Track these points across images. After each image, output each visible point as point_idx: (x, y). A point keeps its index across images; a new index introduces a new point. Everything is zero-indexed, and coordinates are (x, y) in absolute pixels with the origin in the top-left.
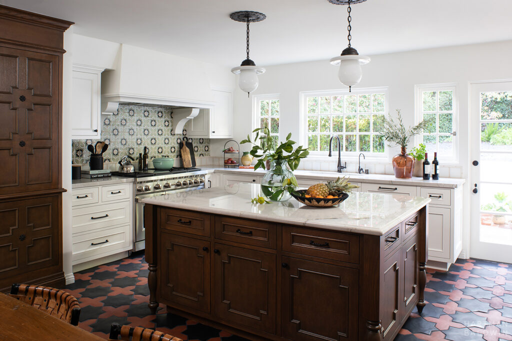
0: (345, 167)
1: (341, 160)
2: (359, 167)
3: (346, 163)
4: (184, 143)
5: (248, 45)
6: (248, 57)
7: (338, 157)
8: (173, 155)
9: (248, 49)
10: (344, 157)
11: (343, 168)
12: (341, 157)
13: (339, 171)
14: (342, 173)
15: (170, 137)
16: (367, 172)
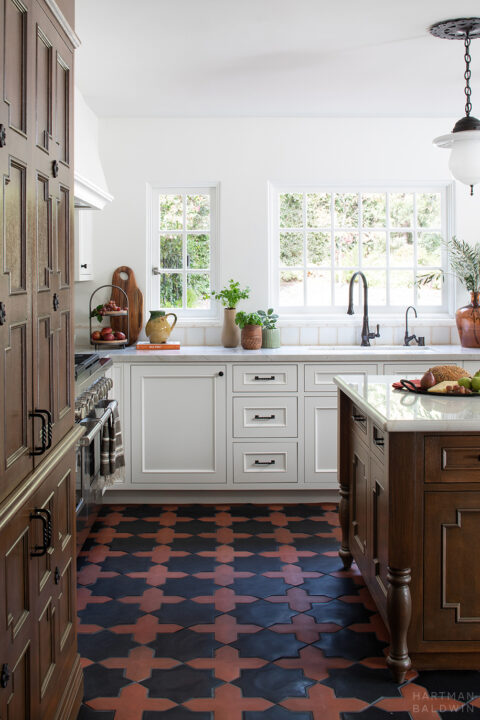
0: (378, 335)
1: (370, 320)
2: (407, 333)
3: (378, 326)
7: (363, 315)
10: (373, 315)
11: (373, 336)
12: (369, 315)
13: (365, 343)
14: (371, 347)
16: (421, 342)
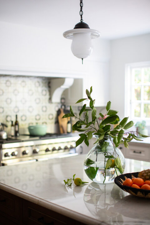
4: (62, 111)
5: (81, 7)
6: (81, 20)
8: (51, 121)
9: (81, 11)
15: (48, 105)
